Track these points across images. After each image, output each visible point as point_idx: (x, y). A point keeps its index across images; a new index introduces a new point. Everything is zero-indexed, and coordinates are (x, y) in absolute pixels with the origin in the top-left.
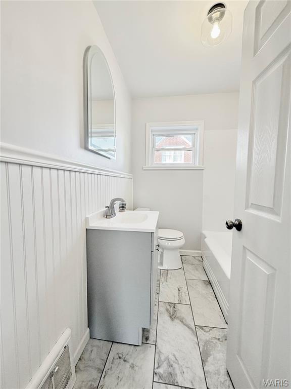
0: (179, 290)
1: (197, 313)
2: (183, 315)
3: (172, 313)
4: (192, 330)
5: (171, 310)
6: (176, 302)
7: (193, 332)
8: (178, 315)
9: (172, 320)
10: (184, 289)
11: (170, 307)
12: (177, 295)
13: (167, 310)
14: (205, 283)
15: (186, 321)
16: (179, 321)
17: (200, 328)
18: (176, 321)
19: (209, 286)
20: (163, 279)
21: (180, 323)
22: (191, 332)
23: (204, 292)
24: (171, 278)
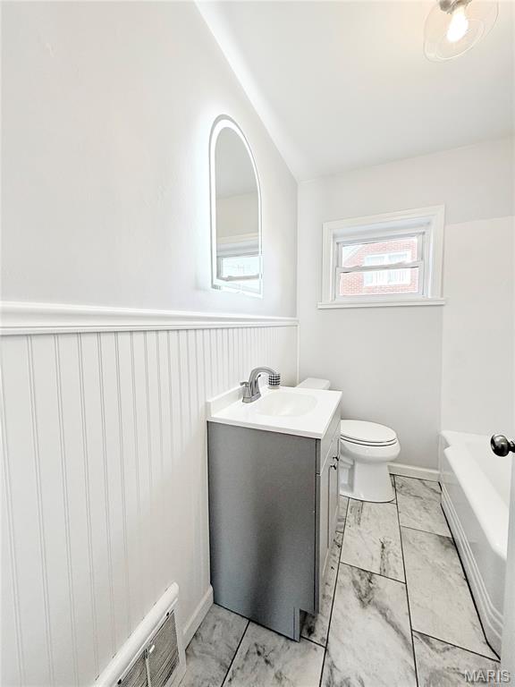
0: (383, 547)
1: (418, 605)
2: (387, 602)
3: (363, 593)
4: (405, 638)
5: (363, 584)
6: (376, 569)
7: (406, 643)
8: (377, 598)
9: (364, 605)
10: (394, 546)
11: (362, 578)
12: (377, 555)
13: (355, 583)
14: (442, 543)
15: (392, 614)
16: (376, 612)
17: (424, 639)
18: (372, 611)
19: (452, 552)
20: (351, 519)
21: (380, 616)
22: (400, 641)
23: (439, 561)
24: (368, 519)
